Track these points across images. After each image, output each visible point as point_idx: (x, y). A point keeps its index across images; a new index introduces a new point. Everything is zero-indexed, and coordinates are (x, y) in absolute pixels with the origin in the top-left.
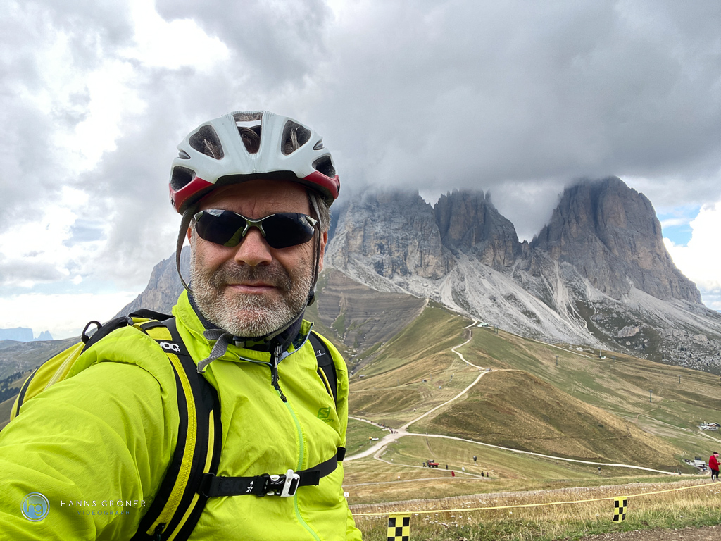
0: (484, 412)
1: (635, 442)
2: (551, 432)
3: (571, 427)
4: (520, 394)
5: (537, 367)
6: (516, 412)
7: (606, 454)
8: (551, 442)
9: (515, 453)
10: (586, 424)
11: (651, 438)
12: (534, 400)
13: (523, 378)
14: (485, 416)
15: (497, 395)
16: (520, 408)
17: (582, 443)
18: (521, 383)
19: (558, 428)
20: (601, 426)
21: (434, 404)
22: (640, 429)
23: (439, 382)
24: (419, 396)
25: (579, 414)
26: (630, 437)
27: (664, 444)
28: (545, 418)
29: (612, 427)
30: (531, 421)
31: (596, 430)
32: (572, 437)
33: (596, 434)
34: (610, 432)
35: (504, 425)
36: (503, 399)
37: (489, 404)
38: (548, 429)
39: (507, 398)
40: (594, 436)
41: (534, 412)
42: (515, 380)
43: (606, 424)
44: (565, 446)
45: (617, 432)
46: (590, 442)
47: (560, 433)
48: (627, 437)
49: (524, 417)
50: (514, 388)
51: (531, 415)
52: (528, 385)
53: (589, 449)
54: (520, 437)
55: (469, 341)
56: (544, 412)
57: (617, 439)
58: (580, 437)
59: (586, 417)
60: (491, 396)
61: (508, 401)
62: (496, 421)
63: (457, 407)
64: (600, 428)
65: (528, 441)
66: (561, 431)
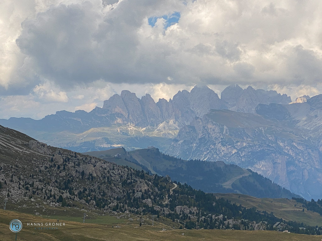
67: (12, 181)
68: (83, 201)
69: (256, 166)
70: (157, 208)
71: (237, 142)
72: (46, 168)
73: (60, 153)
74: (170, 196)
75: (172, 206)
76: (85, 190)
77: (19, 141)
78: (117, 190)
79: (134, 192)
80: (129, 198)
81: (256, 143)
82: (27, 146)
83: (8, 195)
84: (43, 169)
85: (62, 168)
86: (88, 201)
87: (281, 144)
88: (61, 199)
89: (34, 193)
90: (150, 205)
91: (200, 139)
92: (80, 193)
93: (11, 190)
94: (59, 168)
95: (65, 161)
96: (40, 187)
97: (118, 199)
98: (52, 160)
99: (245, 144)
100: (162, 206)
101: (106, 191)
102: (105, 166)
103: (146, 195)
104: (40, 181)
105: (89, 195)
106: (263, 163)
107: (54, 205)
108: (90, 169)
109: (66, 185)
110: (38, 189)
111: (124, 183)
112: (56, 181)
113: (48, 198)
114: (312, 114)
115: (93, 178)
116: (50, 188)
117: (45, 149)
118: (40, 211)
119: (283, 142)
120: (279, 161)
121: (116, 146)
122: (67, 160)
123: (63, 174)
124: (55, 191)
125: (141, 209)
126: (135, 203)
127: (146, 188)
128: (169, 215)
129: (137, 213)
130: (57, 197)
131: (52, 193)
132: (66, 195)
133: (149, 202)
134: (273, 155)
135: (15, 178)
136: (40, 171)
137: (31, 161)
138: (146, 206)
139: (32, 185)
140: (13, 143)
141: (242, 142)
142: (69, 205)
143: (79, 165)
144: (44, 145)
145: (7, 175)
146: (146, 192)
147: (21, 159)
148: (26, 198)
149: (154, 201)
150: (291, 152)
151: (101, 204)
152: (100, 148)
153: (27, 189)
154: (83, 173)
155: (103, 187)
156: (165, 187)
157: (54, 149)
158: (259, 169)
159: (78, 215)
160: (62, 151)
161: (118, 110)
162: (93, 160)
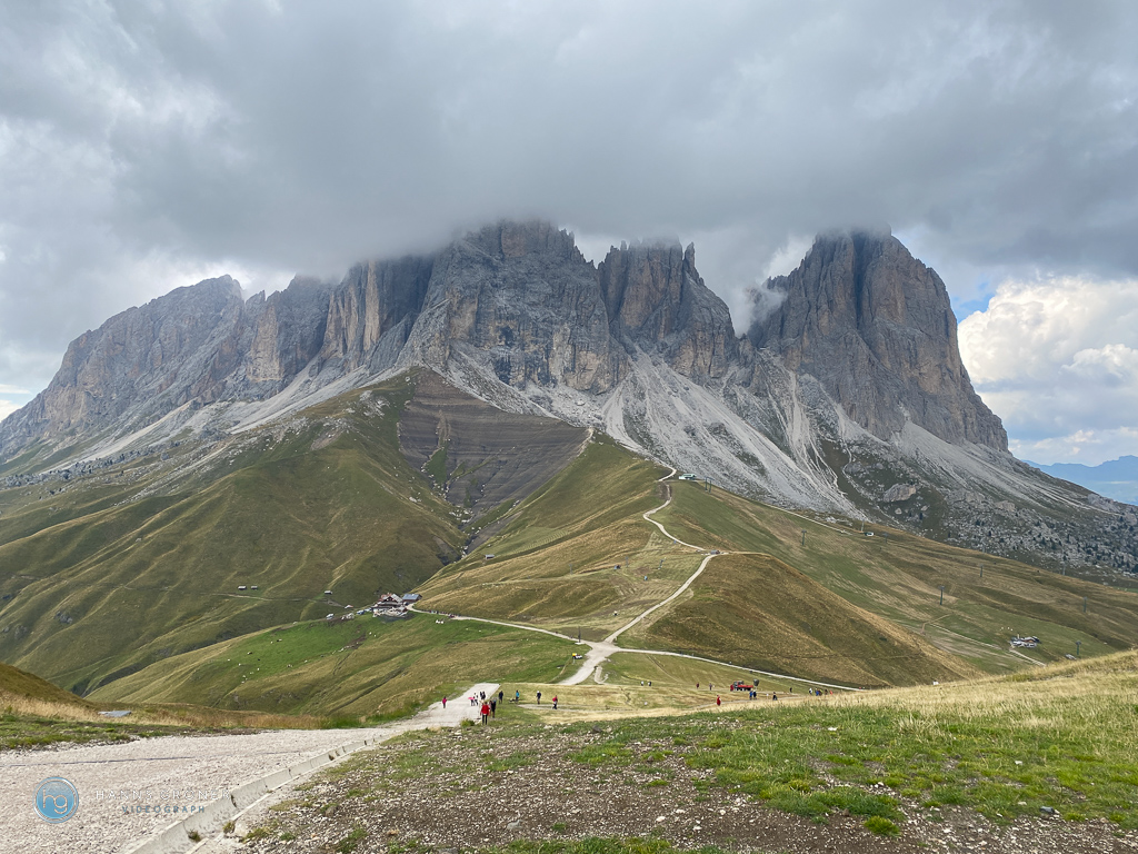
0: (721, 618)
1: (931, 663)
2: (817, 648)
3: (842, 641)
4: (768, 590)
5: (774, 548)
6: (765, 617)
8: (818, 661)
9: (773, 678)
10: (862, 637)
12: (789, 600)
13: (769, 566)
14: (723, 623)
15: (735, 592)
16: (770, 612)
17: (858, 664)
18: (768, 573)
19: (824, 640)
20: (883, 639)
21: (645, 605)
23: (642, 570)
24: (614, 592)
25: (853, 621)
26: (924, 655)
27: (968, 667)
28: (805, 628)
29: (898, 641)
30: (788, 632)
31: (876, 645)
32: (844, 656)
33: (877, 651)
34: (895, 648)
35: (752, 637)
36: (745, 599)
37: (728, 606)
38: (812, 643)
39: (749, 596)
40: (874, 654)
41: (790, 618)
42: (759, 569)
43: (890, 636)
44: (838, 668)
45: (905, 647)
46: (869, 663)
47: (828, 649)
48: (919, 656)
49: (777, 625)
50: (758, 581)
51: (786, 622)
52: (778, 578)
53: (869, 672)
54: (776, 655)
55: (667, 502)
56: (804, 620)
57: (906, 659)
58: (855, 656)
59: (862, 626)
60: (727, 593)
61: (753, 602)
62: (741, 631)
63: (682, 609)
64: (882, 643)
65: (788, 661)
66: (829, 646)
67: (1068, 542)
72: (1113, 528)
73: (1132, 511)
77: (1074, 494)
82: (1085, 500)
83: (1065, 558)
84: (1108, 529)
89: (1099, 558)
93: (1068, 552)
94: (1132, 529)
96: (1106, 551)
98: (1121, 520)
104: (1106, 544)
107: (1128, 575)
110: (1103, 554)
112: (1129, 546)
113: (1119, 566)
116: (1120, 553)
117: (1111, 506)
118: (1107, 580)
124: (1128, 558)
131: (1125, 560)
135: (1072, 539)
136: (1105, 532)
137: (1091, 519)
139: (1096, 548)
140: (1065, 495)
144: (1109, 501)
145: (1061, 535)
147: (1078, 516)
148: (1089, 564)
153: (1089, 552)
157: (1124, 506)
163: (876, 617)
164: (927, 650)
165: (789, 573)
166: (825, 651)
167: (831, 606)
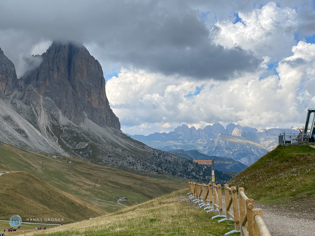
0: (4, 201)
1: (90, 211)
2: (46, 210)
3: (56, 206)
4: (26, 187)
5: (30, 169)
6: (24, 199)
7: (75, 220)
8: (46, 215)
9: (26, 224)
10: (64, 203)
11: (96, 208)
12: (35, 191)
13: (27, 177)
14: (5, 203)
15: (11, 189)
16: (27, 197)
17: (62, 215)
18: (27, 180)
19: (49, 206)
20: (72, 203)
22: (90, 204)
25: (61, 197)
26: (87, 208)
27: (103, 211)
28: (41, 202)
29: (78, 204)
30: (34, 204)
31: (70, 206)
32: (57, 212)
33: (70, 208)
34: (77, 207)
35: (18, 208)
36: (16, 192)
37: (8, 195)
38: (44, 208)
39: (18, 190)
40: (69, 210)
41: (35, 198)
42: (23, 179)
43: (75, 202)
44: (54, 217)
45: (81, 206)
46: (67, 213)
47: (50, 210)
48: (86, 208)
49: (29, 202)
50: (22, 184)
51: (33, 200)
52: (31, 182)
53: (66, 217)
54: (28, 214)
56: (41, 198)
57: (81, 210)
58: (61, 211)
59: (64, 199)
60: (8, 190)
61: (19, 192)
62: (13, 206)
64: (72, 205)
65: (34, 216)
66: (51, 208)
67: (138, 162)
68: (167, 172)
69: (241, 160)
70: (198, 176)
71: (233, 149)
72: (151, 157)
73: (157, 151)
74: (203, 172)
75: (204, 176)
76: (167, 167)
77: (140, 146)
78: (181, 168)
79: (188, 169)
80: (186, 171)
81: (241, 149)
82: (143, 148)
83: (136, 168)
84: (150, 158)
85: (158, 158)
86: (168, 172)
87: (253, 150)
88: (157, 171)
89: (146, 168)
90: (195, 175)
91: (216, 147)
92: (165, 168)
93: (138, 166)
94: (156, 157)
95: (159, 155)
96: (149, 165)
97: (181, 172)
98: (154, 154)
99: (236, 150)
100: (200, 175)
101: (176, 168)
102: (176, 157)
103: (193, 170)
104: (149, 163)
105: (169, 169)
106: (244, 158)
107: (155, 173)
108: (169, 158)
109: (159, 165)
110: (148, 166)
111: (184, 165)
112: (155, 163)
113: (152, 170)
114: (267, 137)
115: (170, 162)
116: (153, 166)
117: (151, 149)
118: (149, 175)
119: (254, 149)
120: (252, 158)
121: (179, 148)
122: (160, 154)
123: (158, 160)
124: (155, 167)
125: (191, 176)
126: (188, 174)
127: (193, 167)
128: (203, 180)
129: (189, 178)
130: (156, 170)
131: (154, 168)
132: (160, 169)
133: (194, 173)
134: (249, 155)
135: (139, 161)
136: (149, 159)
137: (145, 154)
138: (193, 175)
139: (146, 164)
140: (137, 146)
141: (235, 149)
142: (161, 174)
143: (165, 157)
144: (150, 148)
145: (136, 160)
146: (193, 169)
147: (141, 153)
148: (144, 170)
149: (196, 173)
150: (257, 154)
151: (174, 174)
152: (172, 149)
153: (144, 166)
154: (166, 160)
155: (175, 166)
156: (201, 168)
157: (154, 149)
158: (243, 161)
159: (164, 178)
160: (158, 151)
161: (180, 133)
162: (171, 155)
163: (70, 195)
164: (89, 206)
165: (36, 179)
166: (49, 211)
167: (53, 192)
